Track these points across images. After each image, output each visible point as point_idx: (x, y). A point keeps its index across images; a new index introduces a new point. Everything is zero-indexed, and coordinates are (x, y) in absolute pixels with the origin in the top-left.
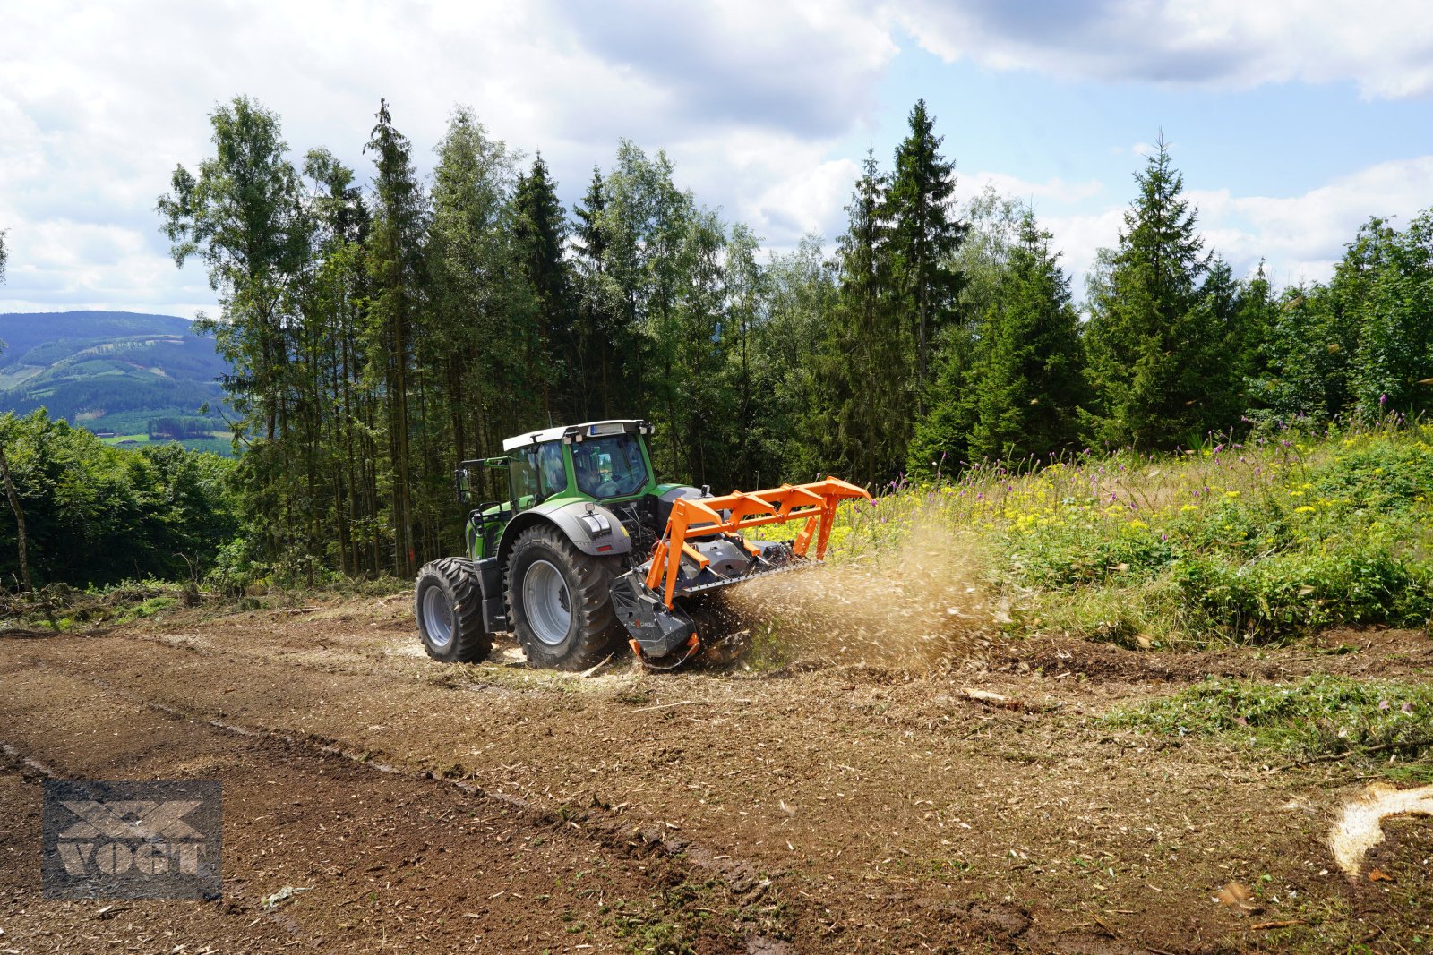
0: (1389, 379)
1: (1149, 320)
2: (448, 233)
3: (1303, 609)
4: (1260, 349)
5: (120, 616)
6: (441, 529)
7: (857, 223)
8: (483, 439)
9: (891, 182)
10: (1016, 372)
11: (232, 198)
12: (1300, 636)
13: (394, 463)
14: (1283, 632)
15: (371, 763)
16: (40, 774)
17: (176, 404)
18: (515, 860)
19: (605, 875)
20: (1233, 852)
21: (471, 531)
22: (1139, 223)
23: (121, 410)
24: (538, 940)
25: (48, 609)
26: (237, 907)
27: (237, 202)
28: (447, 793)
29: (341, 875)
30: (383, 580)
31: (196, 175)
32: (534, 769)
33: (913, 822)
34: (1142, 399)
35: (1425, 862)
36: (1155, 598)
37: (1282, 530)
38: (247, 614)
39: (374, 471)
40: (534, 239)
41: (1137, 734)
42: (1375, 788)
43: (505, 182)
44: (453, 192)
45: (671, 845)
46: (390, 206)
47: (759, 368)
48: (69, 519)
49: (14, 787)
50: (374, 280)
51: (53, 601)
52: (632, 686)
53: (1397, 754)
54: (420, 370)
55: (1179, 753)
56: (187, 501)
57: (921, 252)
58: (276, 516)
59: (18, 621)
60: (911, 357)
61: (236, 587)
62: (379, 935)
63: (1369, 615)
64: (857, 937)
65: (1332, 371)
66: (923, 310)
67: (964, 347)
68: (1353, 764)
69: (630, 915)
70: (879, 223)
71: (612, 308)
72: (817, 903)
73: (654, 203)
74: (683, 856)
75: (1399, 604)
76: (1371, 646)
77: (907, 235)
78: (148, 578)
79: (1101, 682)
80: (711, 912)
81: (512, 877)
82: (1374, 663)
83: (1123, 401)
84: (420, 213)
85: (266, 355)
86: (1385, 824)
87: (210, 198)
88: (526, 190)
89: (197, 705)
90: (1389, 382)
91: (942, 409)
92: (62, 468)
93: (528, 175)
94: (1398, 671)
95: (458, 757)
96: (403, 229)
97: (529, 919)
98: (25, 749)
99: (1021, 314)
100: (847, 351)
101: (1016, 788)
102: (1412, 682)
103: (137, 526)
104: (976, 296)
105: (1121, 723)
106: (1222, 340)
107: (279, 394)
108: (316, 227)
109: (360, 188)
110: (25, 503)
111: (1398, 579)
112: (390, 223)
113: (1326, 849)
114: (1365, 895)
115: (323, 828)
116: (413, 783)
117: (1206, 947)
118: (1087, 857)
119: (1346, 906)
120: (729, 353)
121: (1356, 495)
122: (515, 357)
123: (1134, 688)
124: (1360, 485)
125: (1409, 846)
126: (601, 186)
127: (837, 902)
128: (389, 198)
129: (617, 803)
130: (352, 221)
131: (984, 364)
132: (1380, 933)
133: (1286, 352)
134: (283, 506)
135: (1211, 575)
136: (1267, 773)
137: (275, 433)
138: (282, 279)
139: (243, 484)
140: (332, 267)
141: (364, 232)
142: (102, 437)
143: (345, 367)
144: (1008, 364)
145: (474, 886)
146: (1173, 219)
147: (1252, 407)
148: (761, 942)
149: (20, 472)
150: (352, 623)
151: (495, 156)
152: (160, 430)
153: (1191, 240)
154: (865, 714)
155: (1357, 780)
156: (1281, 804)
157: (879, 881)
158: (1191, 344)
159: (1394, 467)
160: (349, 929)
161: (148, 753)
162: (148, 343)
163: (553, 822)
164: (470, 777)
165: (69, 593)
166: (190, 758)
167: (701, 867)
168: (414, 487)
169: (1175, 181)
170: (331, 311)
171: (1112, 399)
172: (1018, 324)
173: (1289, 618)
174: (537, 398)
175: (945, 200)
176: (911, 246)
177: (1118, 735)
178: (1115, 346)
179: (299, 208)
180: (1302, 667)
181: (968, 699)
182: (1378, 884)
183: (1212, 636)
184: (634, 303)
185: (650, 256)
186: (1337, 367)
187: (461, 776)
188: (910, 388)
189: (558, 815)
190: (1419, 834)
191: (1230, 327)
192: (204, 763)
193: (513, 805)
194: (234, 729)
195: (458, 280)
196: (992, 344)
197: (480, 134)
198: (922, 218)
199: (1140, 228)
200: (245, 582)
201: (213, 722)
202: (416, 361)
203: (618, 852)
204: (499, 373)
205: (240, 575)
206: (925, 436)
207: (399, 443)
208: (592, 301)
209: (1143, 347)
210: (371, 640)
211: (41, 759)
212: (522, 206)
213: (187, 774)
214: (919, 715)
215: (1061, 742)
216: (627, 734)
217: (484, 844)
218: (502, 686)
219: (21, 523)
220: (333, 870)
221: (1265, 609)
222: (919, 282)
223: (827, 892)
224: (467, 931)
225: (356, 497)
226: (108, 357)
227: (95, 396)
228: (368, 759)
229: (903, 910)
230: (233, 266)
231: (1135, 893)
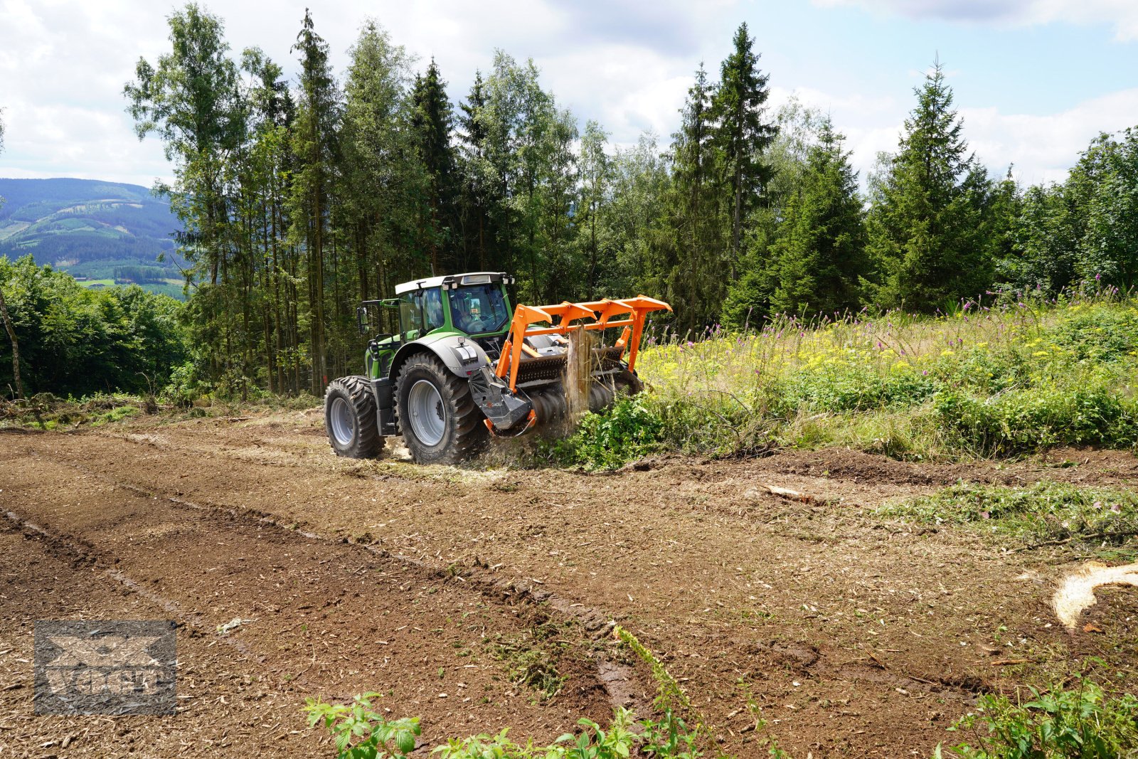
0: (1109, 262)
1: (920, 208)
2: (358, 121)
3: (1036, 432)
4: (1006, 235)
5: (94, 421)
6: (348, 360)
7: (689, 123)
8: (383, 288)
9: (717, 90)
10: (811, 247)
11: (185, 86)
12: (1033, 453)
13: (311, 306)
14: (1020, 450)
15: (299, 531)
16: (38, 534)
17: (136, 255)
18: (415, 604)
19: (485, 615)
20: (977, 610)
21: (369, 357)
22: (916, 129)
23: (92, 259)
24: (435, 661)
25: (37, 413)
26: (198, 632)
27: (189, 90)
28: (359, 554)
29: (278, 611)
30: (303, 397)
31: (155, 67)
32: (427, 538)
33: (727, 583)
34: (911, 272)
35: (1128, 619)
36: (920, 422)
37: (1021, 373)
38: (196, 421)
39: (296, 312)
40: (427, 127)
41: (903, 523)
42: (1090, 565)
43: (406, 81)
44: (362, 87)
45: (537, 595)
46: (312, 97)
47: (605, 239)
48: (53, 343)
49: (17, 543)
50: (298, 158)
51: (41, 407)
52: (504, 479)
53: (1107, 541)
54: (334, 232)
55: (936, 537)
56: (146, 333)
57: (739, 149)
58: (218, 345)
59: (13, 422)
60: (727, 233)
61: (186, 401)
62: (309, 655)
63: (1088, 438)
64: (684, 663)
65: (1063, 254)
66: (739, 196)
67: (770, 227)
68: (1073, 547)
69: (507, 644)
70: (706, 123)
71: (489, 186)
72: (653, 639)
73: (523, 102)
74: (546, 603)
75: (1113, 430)
76: (1088, 462)
77: (728, 134)
78: (117, 392)
79: (874, 484)
80: (569, 644)
81: (412, 616)
82: (1091, 475)
83: (896, 273)
84: (335, 103)
85: (211, 215)
86: (1097, 591)
87: (166, 86)
88: (422, 87)
89: (159, 486)
90: (1107, 264)
91: (750, 275)
92: (48, 303)
93: (424, 75)
94: (1110, 480)
95: (367, 528)
96: (322, 116)
97: (427, 645)
98: (25, 515)
99: (817, 200)
100: (677, 227)
101: (808, 560)
102: (1120, 489)
103: (106, 350)
104: (781, 185)
105: (891, 514)
106: (976, 228)
107: (221, 248)
108: (251, 112)
109: (287, 82)
110: (19, 330)
111: (1113, 411)
112: (311, 111)
113: (1050, 609)
114: (1081, 642)
115: (262, 577)
116: (333, 546)
117: (956, 676)
118: (863, 611)
119: (1066, 650)
120: (580, 226)
121: (1080, 348)
122: (410, 222)
123: (901, 489)
124: (1083, 341)
125: (1116, 608)
126: (481, 87)
127: (668, 638)
128: (311, 90)
129: (494, 564)
130: (281, 109)
131: (786, 240)
132: (1091, 669)
133: (1027, 238)
134: (223, 337)
135: (965, 405)
136: (1004, 554)
137: (217, 279)
138: (223, 155)
139: (192, 319)
140: (264, 145)
141: (290, 119)
142: (78, 280)
143: (274, 228)
144: (805, 241)
145: (384, 622)
146: (943, 127)
147: (998, 282)
148: (609, 665)
149: (13, 305)
150: (279, 429)
151: (397, 58)
152: (123, 276)
153: (957, 144)
154: (689, 503)
155: (1076, 559)
156: (1016, 576)
157: (700, 625)
158: (953, 229)
159: (1111, 328)
160: (286, 650)
161: (122, 520)
162: (114, 205)
163: (444, 577)
164: (377, 543)
165: (53, 401)
166: (155, 524)
167: (561, 612)
168: (328, 327)
169: (946, 95)
170: (263, 182)
171: (887, 270)
172: (815, 209)
173: (1025, 438)
174: (427, 258)
175: (759, 106)
176: (731, 143)
177: (888, 523)
178: (891, 228)
179: (238, 97)
180: (1033, 476)
181: (770, 493)
182: (1091, 634)
183: (963, 452)
184: (506, 183)
185: (519, 145)
186: (1067, 251)
187: (370, 542)
188: (725, 259)
189: (448, 571)
190: (1124, 599)
191: (983, 218)
192: (166, 528)
193: (412, 564)
194: (189, 504)
195: (366, 159)
196: (793, 224)
197: (385, 40)
198: (741, 120)
199: (917, 133)
200: (193, 397)
201: (173, 499)
202: (331, 225)
203: (495, 599)
204: (397, 235)
205: (190, 391)
206: (736, 297)
207: (316, 291)
208: (472, 180)
209: (914, 229)
210: (295, 442)
211: (38, 523)
212: (418, 101)
213: (154, 536)
214: (732, 505)
215: (843, 528)
216: (501, 514)
217: (390, 591)
218: (400, 477)
219: (15, 345)
220: (272, 608)
221: (1007, 431)
222: (736, 173)
223: (661, 631)
224: (378, 653)
225: (281, 332)
226: (81, 216)
227: (71, 248)
228: (296, 528)
229: (720, 644)
230: (184, 143)
231: (902, 637)
